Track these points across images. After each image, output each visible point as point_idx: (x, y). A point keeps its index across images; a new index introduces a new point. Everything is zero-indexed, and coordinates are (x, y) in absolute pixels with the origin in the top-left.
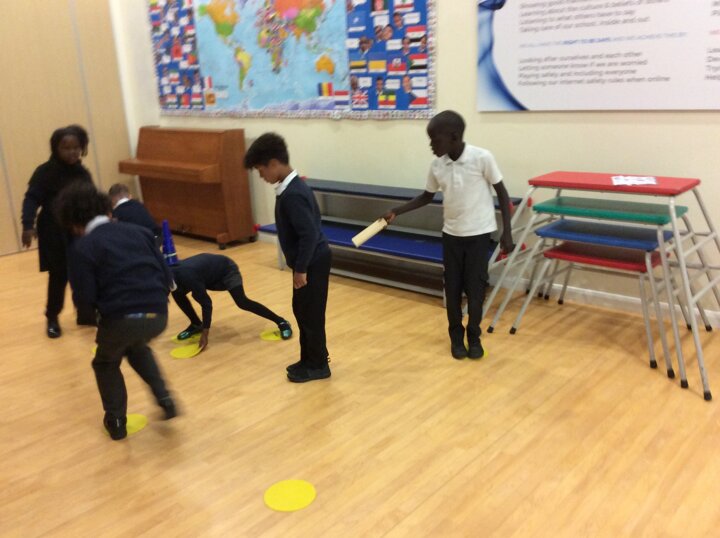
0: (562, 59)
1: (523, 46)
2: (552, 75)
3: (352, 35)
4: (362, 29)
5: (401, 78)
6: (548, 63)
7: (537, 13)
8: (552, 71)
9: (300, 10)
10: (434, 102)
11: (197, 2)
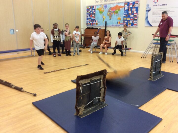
0: (158, 19)
1: (153, 17)
2: (157, 21)
3: (124, 14)
4: (126, 13)
5: (132, 21)
7: (155, 12)
9: (116, 10)
10: (138, 25)
11: (96, 8)
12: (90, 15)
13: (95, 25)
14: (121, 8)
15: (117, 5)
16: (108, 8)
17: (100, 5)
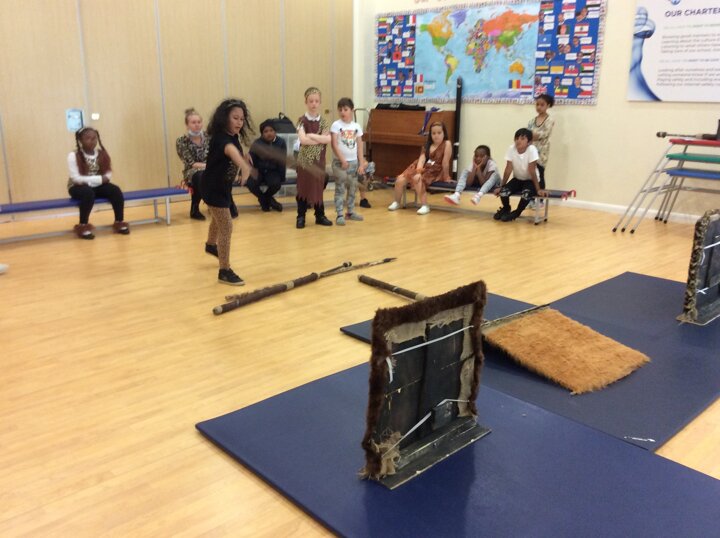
0: (687, 70)
1: (662, 61)
2: (679, 80)
3: (539, 49)
4: (549, 45)
5: (574, 78)
6: (678, 72)
7: (673, 42)
8: (680, 77)
9: (502, 31)
10: (596, 94)
11: (420, 22)
12: (394, 54)
13: (412, 93)
14: (527, 22)
15: (510, 12)
16: (470, 24)
17: (437, 11)
